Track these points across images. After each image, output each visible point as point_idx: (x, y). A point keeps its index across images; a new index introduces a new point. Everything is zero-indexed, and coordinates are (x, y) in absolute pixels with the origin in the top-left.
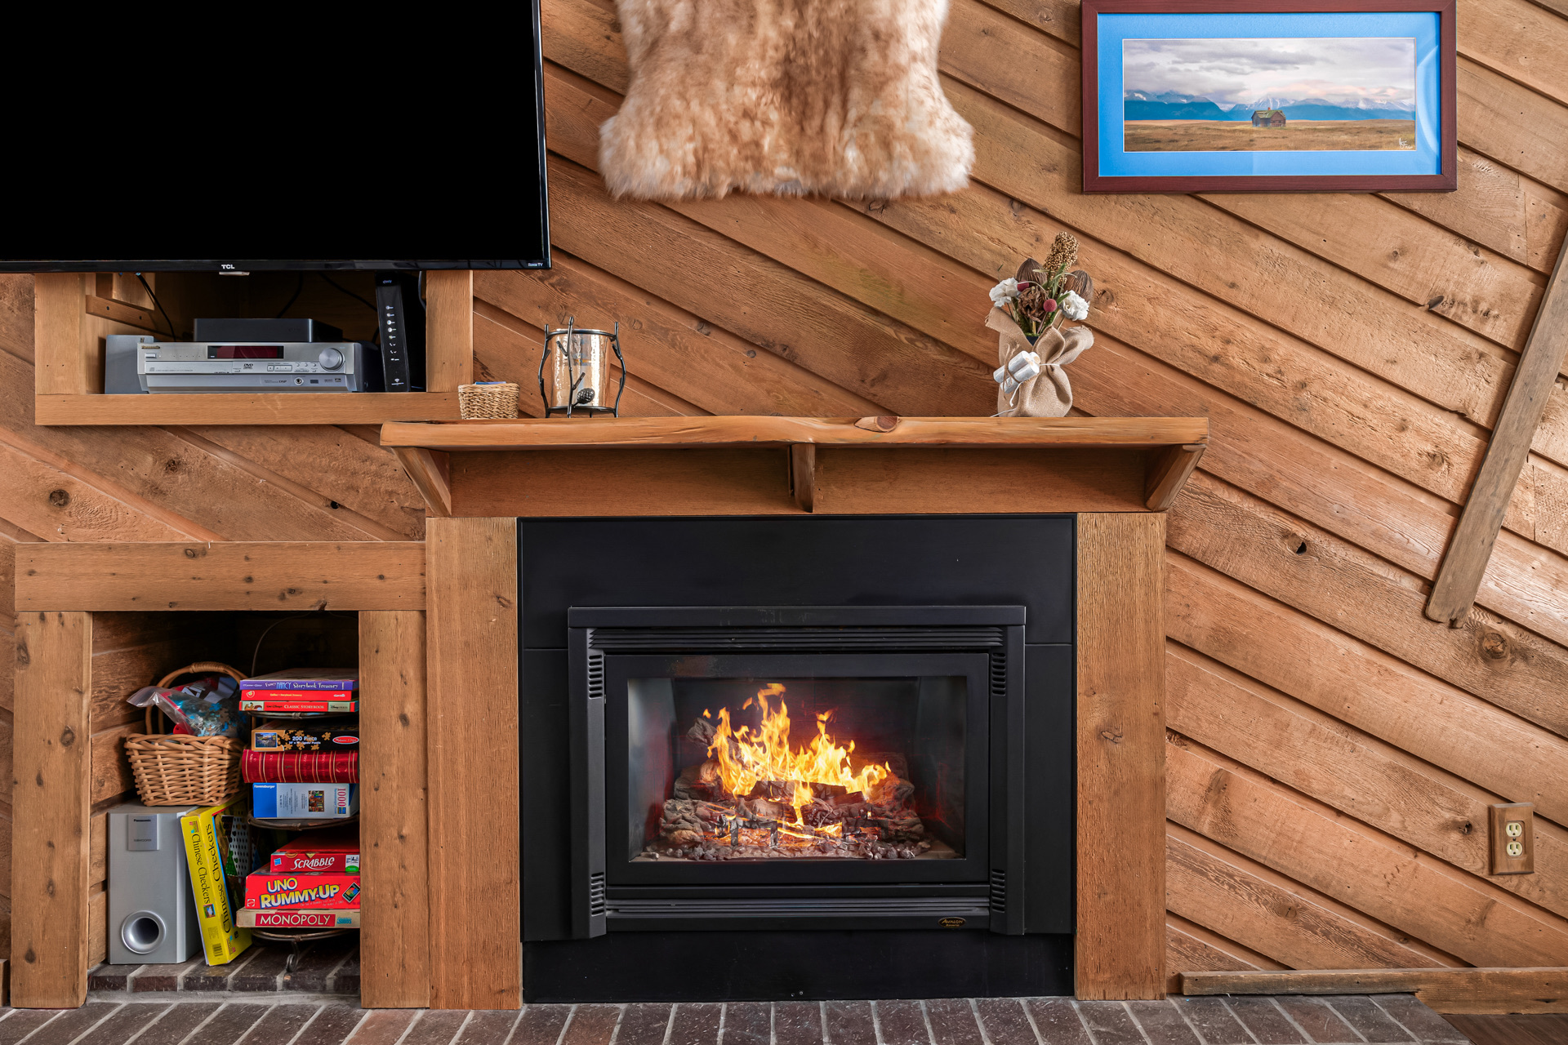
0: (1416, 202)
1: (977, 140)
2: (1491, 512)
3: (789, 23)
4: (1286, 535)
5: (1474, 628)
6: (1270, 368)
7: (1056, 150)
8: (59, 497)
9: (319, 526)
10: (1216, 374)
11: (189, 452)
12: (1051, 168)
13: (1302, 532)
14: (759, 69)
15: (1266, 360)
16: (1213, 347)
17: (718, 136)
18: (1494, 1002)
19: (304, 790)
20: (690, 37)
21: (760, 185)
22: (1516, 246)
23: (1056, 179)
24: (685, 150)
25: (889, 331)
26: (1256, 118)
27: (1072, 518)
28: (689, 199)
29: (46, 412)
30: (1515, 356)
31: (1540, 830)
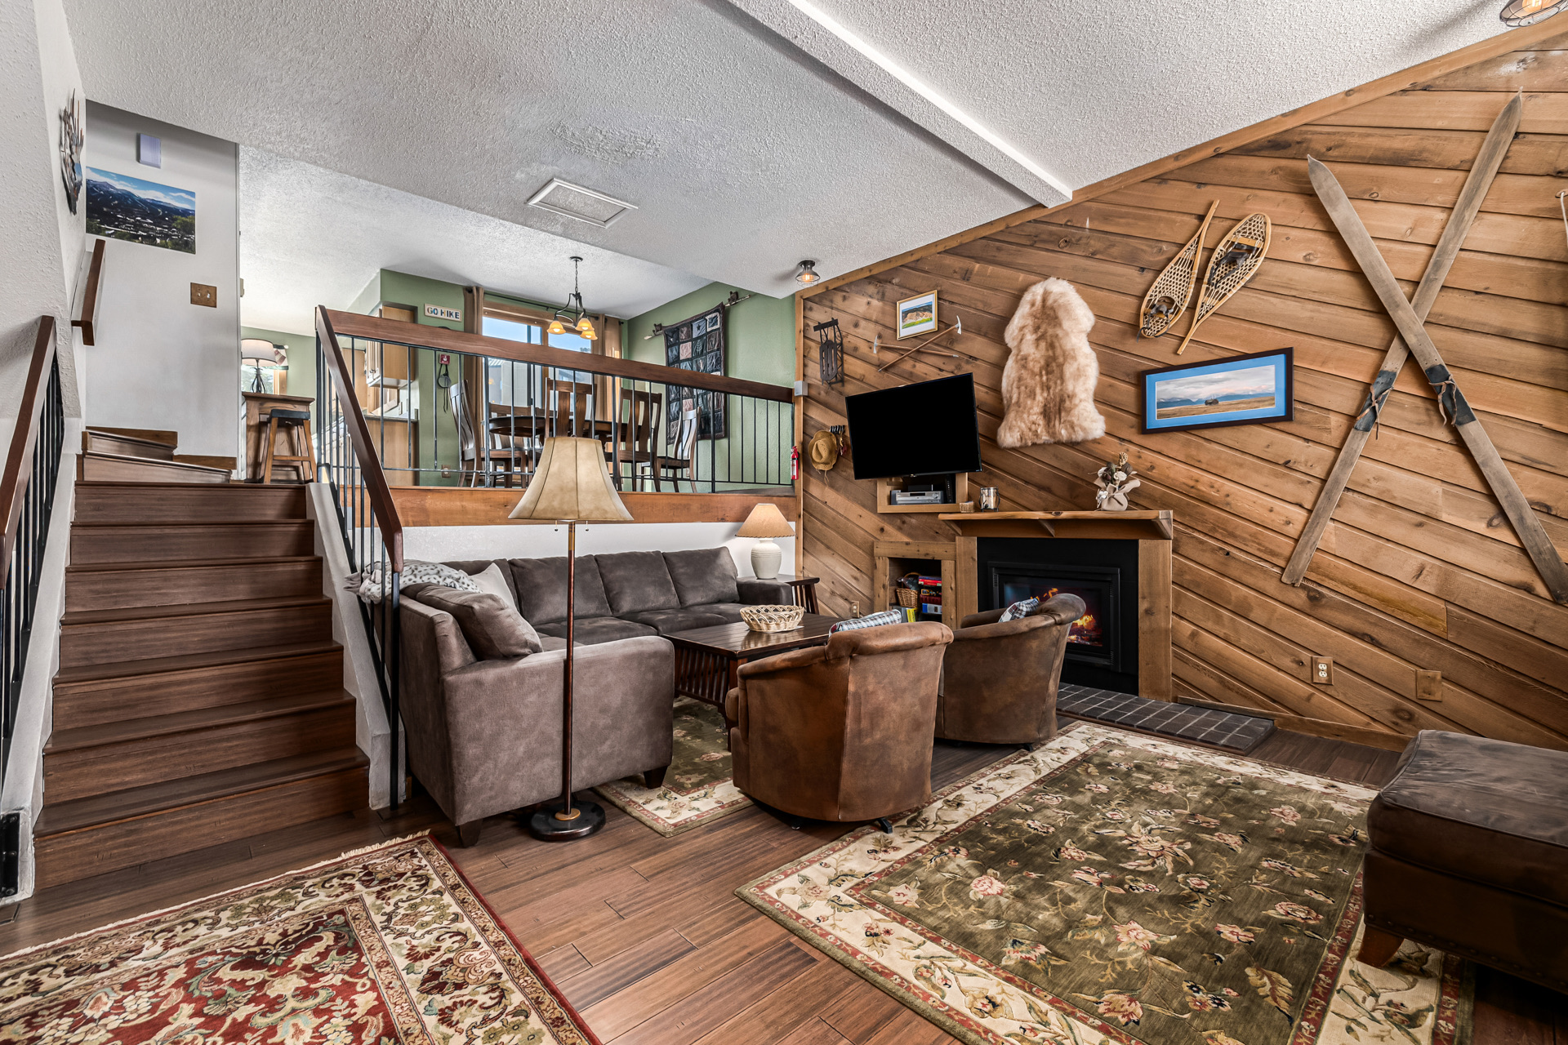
0: (1280, 426)
1: (1106, 422)
2: (1311, 543)
3: (1045, 395)
4: (1221, 549)
5: (1303, 587)
6: (1215, 490)
7: (1133, 420)
8: (882, 530)
9: (933, 538)
10: (1193, 493)
11: (907, 519)
12: (1132, 427)
13: (1227, 548)
14: (1037, 409)
15: (1213, 487)
16: (1192, 483)
17: (1026, 430)
18: (1311, 731)
19: (933, 606)
20: (1018, 403)
21: (1039, 442)
22: (1326, 438)
23: (1133, 430)
24: (1017, 435)
25: (1080, 482)
26: (1207, 403)
27: (1136, 542)
28: (1021, 447)
29: (880, 510)
30: (1324, 481)
31: (1333, 668)
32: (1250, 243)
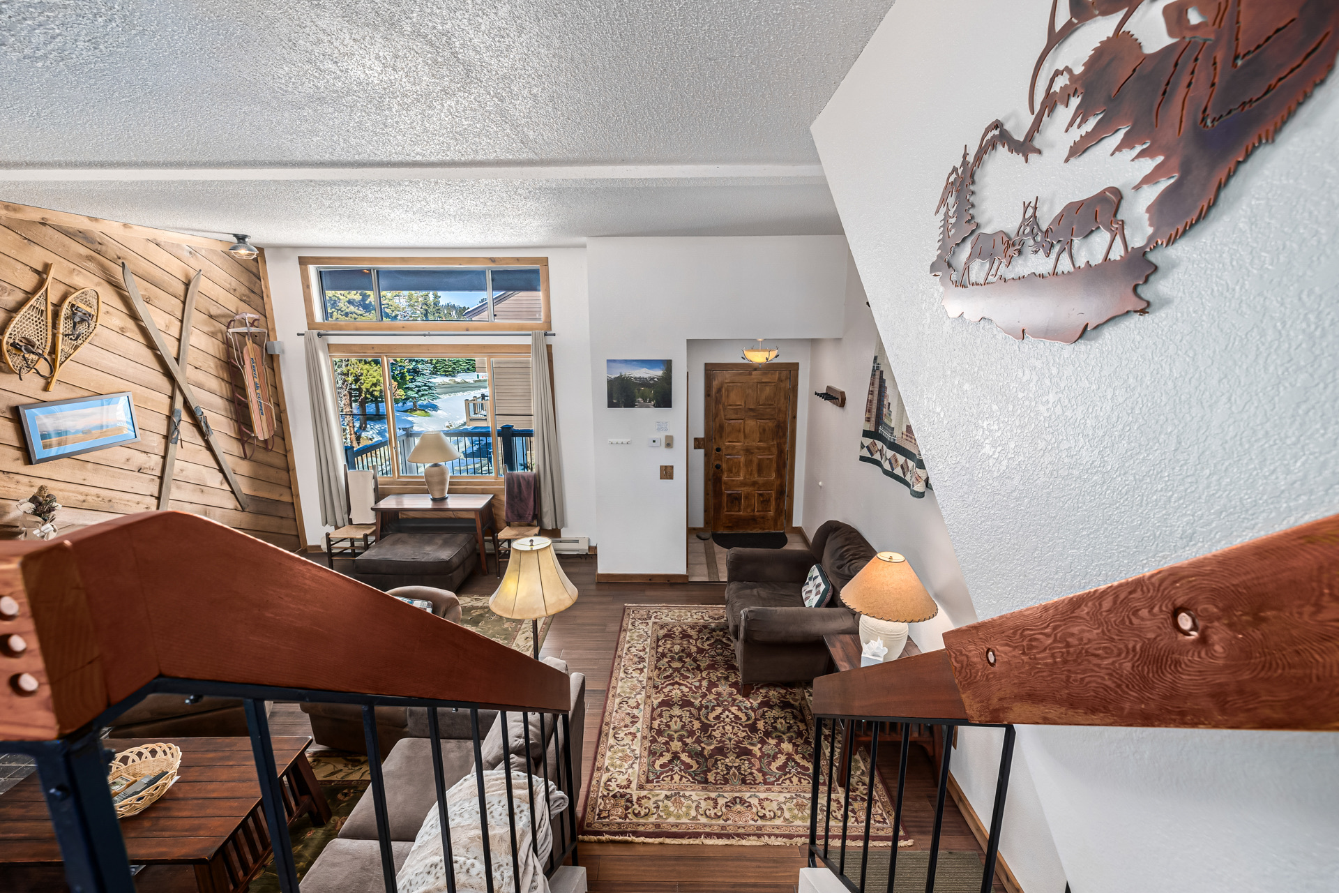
6: (100, 499)
7: (18, 454)
10: (85, 505)
12: (18, 459)
15: (98, 497)
16: (81, 498)
22: (156, 451)
23: (20, 462)
26: (82, 433)
30: (161, 478)
32: (88, 310)
